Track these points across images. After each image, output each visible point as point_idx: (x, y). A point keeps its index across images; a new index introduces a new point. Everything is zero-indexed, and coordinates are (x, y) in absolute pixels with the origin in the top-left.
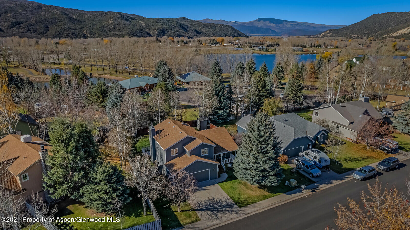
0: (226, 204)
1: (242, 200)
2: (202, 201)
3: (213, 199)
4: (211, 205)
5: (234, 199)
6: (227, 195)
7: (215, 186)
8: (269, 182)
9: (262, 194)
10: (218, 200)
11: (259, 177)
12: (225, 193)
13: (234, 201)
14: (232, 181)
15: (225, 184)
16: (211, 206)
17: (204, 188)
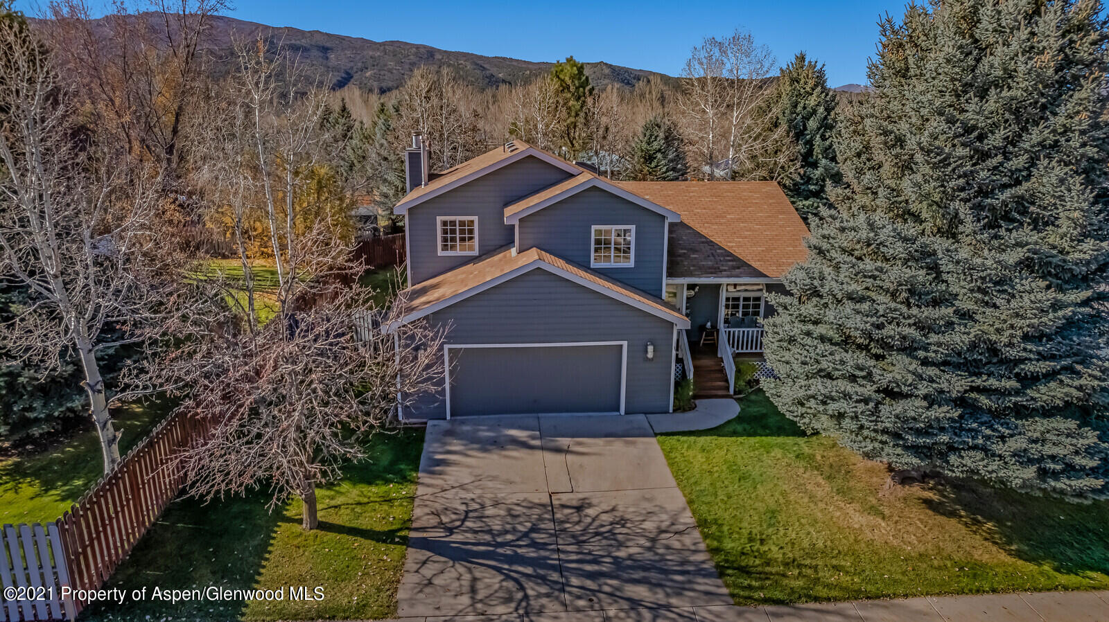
0: (649, 555)
1: (776, 553)
2: (496, 504)
3: (579, 509)
4: (540, 537)
5: (719, 539)
6: (681, 501)
7: (634, 443)
8: (1023, 458)
9: (949, 547)
10: (604, 517)
11: (931, 401)
12: (678, 493)
13: (715, 551)
14: (752, 440)
15: (699, 445)
16: (534, 545)
17: (564, 442)
